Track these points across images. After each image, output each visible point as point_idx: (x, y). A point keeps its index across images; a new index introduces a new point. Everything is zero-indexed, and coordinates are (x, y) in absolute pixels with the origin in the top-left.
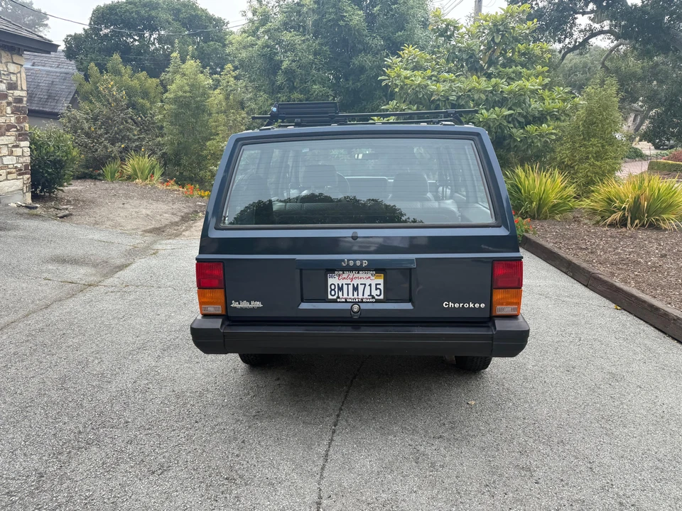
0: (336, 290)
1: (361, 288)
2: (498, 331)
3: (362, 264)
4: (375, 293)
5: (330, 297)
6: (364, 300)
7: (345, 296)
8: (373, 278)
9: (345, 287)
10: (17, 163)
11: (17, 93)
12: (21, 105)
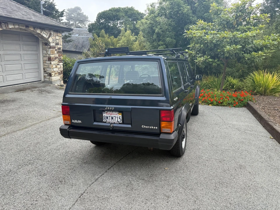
0: (106, 118)
1: (114, 118)
2: (161, 138)
3: (112, 109)
4: (119, 120)
5: (104, 121)
6: (115, 123)
7: (109, 121)
8: (118, 114)
9: (109, 117)
10: (58, 70)
11: (59, 46)
12: (60, 50)
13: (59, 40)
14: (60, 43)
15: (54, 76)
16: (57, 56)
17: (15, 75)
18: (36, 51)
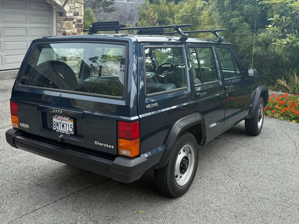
0: (56, 125)
1: (65, 126)
2: (114, 164)
3: (60, 112)
4: (70, 130)
6: (66, 133)
7: (59, 129)
8: (69, 121)
9: (59, 124)
11: (78, 17)
12: (80, 23)
13: (80, 8)
14: (80, 12)
15: (69, 60)
16: (76, 31)
17: (17, 56)
18: (49, 23)
